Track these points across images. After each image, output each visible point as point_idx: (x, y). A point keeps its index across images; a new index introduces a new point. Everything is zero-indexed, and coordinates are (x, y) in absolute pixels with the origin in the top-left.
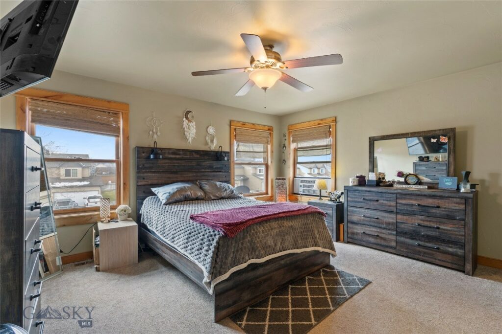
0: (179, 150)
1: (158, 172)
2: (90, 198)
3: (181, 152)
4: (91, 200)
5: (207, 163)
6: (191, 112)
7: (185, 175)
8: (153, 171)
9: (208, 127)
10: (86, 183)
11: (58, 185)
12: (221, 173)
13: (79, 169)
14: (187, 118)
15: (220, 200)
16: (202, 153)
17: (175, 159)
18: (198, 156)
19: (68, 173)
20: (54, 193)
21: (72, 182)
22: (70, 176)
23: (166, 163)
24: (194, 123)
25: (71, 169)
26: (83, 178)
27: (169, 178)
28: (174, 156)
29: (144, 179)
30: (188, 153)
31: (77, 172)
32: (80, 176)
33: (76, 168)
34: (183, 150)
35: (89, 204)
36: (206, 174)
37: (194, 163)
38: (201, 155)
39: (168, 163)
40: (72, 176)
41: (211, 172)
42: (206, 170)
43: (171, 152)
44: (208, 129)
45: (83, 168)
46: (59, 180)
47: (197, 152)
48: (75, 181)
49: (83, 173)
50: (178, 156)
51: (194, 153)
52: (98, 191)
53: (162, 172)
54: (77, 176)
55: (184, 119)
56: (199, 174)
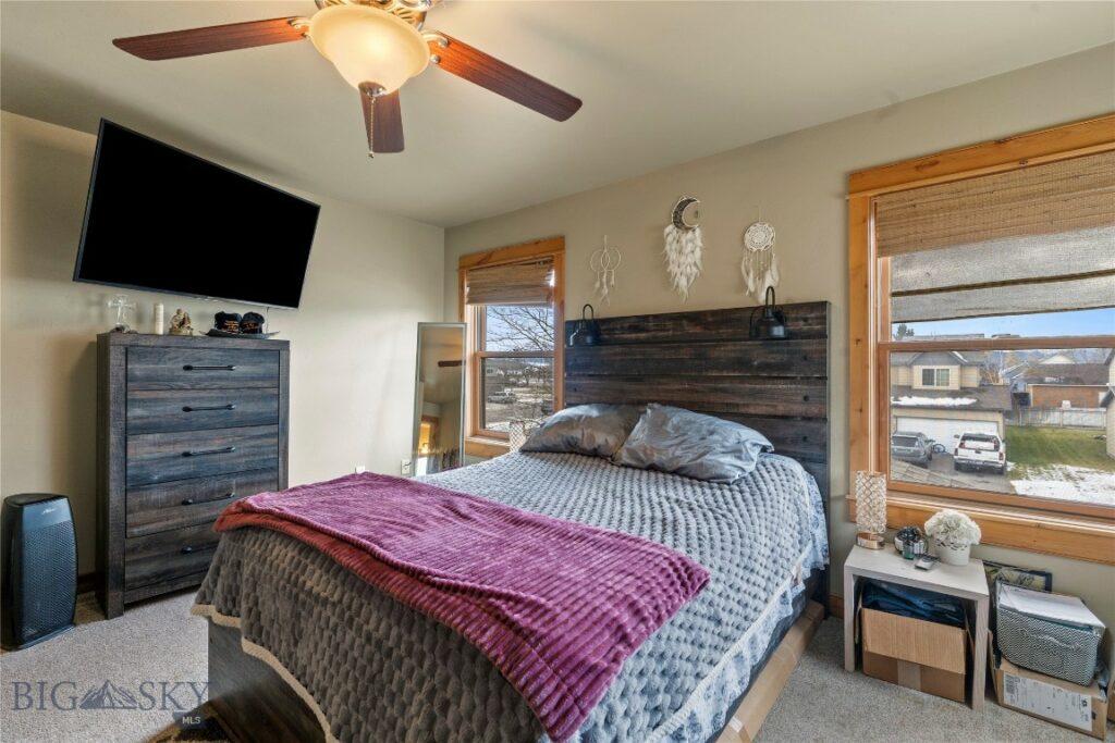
0: (645, 318)
1: (600, 377)
2: (966, 438)
3: (651, 324)
4: (968, 443)
5: (727, 351)
6: (689, 201)
7: (660, 387)
8: (591, 373)
9: (746, 230)
10: (966, 401)
11: (905, 401)
12: (781, 386)
13: (954, 370)
14: (678, 223)
15: (645, 473)
16: (710, 319)
17: (638, 342)
18: (698, 330)
19: (928, 377)
20: (896, 417)
21: (934, 398)
22: (932, 384)
23: (615, 354)
24: (698, 232)
25: (935, 367)
26: (962, 388)
27: (622, 391)
28: (634, 336)
29: (575, 390)
30: (670, 324)
31: (948, 375)
32: (954, 385)
33: (946, 367)
34: (656, 317)
35: (961, 451)
36: (726, 385)
37: (685, 353)
38: (706, 326)
39: (621, 354)
40: (938, 385)
41: (742, 379)
42: (725, 374)
43: (626, 325)
44: (747, 235)
45: (963, 366)
46: (909, 390)
47: (695, 317)
48: (942, 397)
49: (961, 377)
50: (643, 335)
51: (685, 322)
52: (997, 422)
53: (609, 375)
54: (948, 384)
55: (670, 228)
56: (699, 386)
